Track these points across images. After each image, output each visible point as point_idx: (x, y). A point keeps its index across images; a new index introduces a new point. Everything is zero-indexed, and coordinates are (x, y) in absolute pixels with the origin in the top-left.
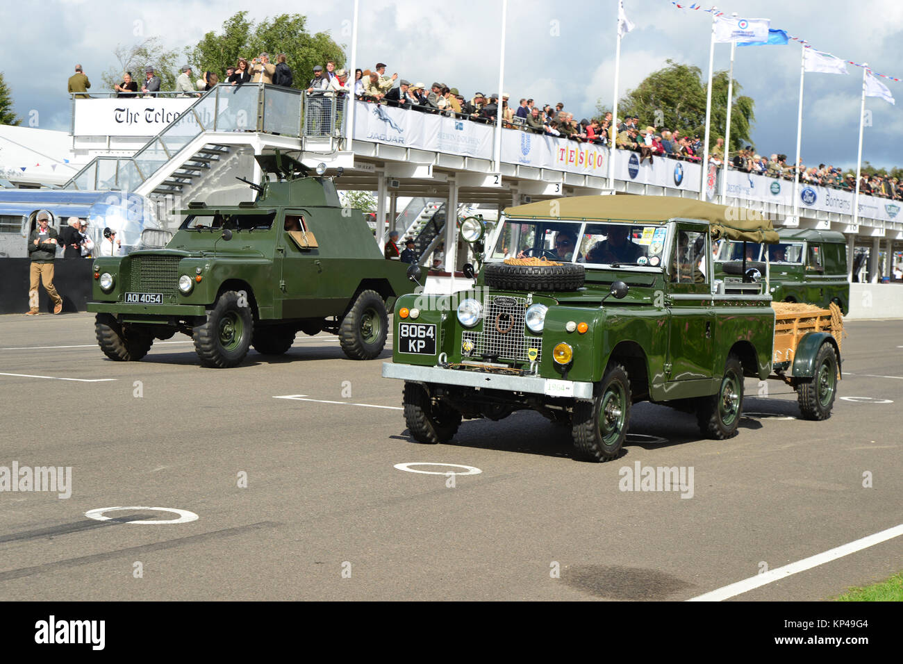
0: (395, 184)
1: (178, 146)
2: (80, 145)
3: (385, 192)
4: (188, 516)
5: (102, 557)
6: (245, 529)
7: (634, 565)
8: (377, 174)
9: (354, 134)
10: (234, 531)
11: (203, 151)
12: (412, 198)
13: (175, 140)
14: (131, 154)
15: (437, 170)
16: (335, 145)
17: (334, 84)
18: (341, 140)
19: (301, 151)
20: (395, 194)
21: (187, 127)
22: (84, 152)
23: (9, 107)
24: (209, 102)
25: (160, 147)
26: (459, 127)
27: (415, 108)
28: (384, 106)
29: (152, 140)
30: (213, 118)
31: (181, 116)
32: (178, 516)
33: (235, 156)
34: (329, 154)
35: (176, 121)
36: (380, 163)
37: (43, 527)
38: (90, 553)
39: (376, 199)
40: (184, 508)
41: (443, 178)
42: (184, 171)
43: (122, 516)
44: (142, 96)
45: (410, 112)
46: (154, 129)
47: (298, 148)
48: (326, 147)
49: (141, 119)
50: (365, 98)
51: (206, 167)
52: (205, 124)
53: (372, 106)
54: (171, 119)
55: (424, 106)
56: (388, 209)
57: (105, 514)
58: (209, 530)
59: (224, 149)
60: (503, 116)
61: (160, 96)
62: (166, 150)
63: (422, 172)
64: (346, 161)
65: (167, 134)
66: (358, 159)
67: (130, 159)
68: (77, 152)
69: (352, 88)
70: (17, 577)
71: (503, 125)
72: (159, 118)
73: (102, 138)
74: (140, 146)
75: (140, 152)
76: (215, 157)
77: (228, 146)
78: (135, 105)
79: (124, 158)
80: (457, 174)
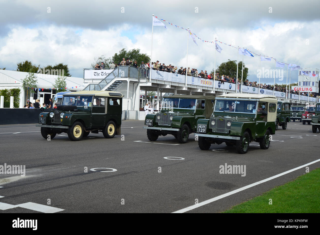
0: (162, 89)
1: (109, 81)
2: (85, 81)
3: (159, 92)
4: (115, 170)
5: (95, 180)
6: (128, 173)
7: (223, 181)
8: (157, 87)
9: (151, 78)
10: (125, 174)
11: (115, 82)
12: (165, 93)
13: (109, 79)
14: (98, 83)
15: (172, 86)
16: (147, 80)
17: (147, 66)
18: (149, 79)
19: (139, 82)
20: (162, 92)
21: (111, 77)
22: (87, 83)
23: (68, 72)
24: (117, 70)
25: (105, 81)
26: (177, 76)
27: (166, 71)
28: (158, 71)
29: (103, 80)
30: (117, 74)
31: (110, 74)
32: (112, 170)
33: (123, 83)
34: (145, 83)
35: (109, 75)
36: (158, 84)
37: (79, 173)
38: (92, 179)
39: (157, 93)
40: (114, 168)
41: (173, 88)
42: (111, 87)
43: (99, 170)
44: (101, 69)
45: (165, 72)
46: (104, 77)
47: (138, 81)
48: (145, 81)
49: (100, 75)
50: (154, 69)
51: (116, 86)
52: (116, 76)
53: (156, 71)
54: (107, 75)
55: (169, 71)
56: (160, 95)
57: (95, 170)
58: (120, 173)
59: (120, 82)
60: (188, 73)
61: (105, 69)
62: (106, 82)
63: (168, 87)
64: (150, 84)
65: (106, 78)
66: (152, 84)
67: (98, 84)
68: (85, 83)
70: (75, 184)
71: (187, 75)
72: (105, 74)
73: (91, 79)
74: (100, 81)
75: (100, 83)
76: (118, 84)
77: (121, 81)
78: (99, 71)
79: (96, 84)
80: (176, 87)
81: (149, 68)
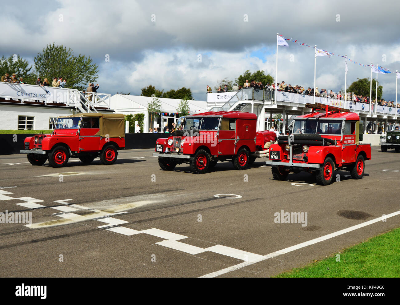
0: (288, 112)
1: (233, 104)
2: (209, 105)
3: (285, 114)
4: (239, 197)
5: (219, 206)
6: (254, 200)
7: (357, 210)
8: (283, 109)
9: (277, 99)
10: (251, 200)
11: (239, 105)
12: (292, 115)
13: (232, 102)
14: (221, 106)
15: (298, 108)
16: (272, 102)
17: (272, 87)
18: (273, 101)
19: (264, 104)
20: (287, 114)
21: (235, 99)
22: (210, 106)
23: (191, 96)
24: (240, 93)
25: (228, 104)
26: (304, 97)
27: (292, 92)
28: (284, 92)
29: (226, 103)
30: (241, 97)
31: (233, 97)
32: (237, 196)
33: (247, 106)
34: (270, 105)
35: (232, 98)
36: (283, 106)
37: (204, 199)
38: (216, 205)
39: (283, 116)
40: (238, 194)
41: (300, 110)
42: (234, 110)
43: (223, 196)
44: (224, 92)
45: (291, 93)
46: (227, 100)
47: (263, 103)
48: (270, 103)
49: (223, 97)
50: (279, 90)
51: (240, 109)
52: (239, 98)
53: (281, 92)
54: (231, 98)
55: (295, 92)
56: (286, 118)
57: (219, 196)
58: (245, 200)
59: (244, 104)
60: (316, 93)
61: (228, 92)
62: (230, 105)
63: (295, 108)
64: (275, 106)
65: (230, 101)
66: (278, 106)
67: (221, 107)
68: (208, 106)
69: (276, 88)
70: (199, 211)
71: (316, 96)
72: (228, 97)
73: (214, 103)
74: (224, 104)
75: (224, 106)
76: (242, 106)
77: (245, 103)
78: (222, 94)
79: (220, 107)
80: (304, 109)
81: (274, 90)
